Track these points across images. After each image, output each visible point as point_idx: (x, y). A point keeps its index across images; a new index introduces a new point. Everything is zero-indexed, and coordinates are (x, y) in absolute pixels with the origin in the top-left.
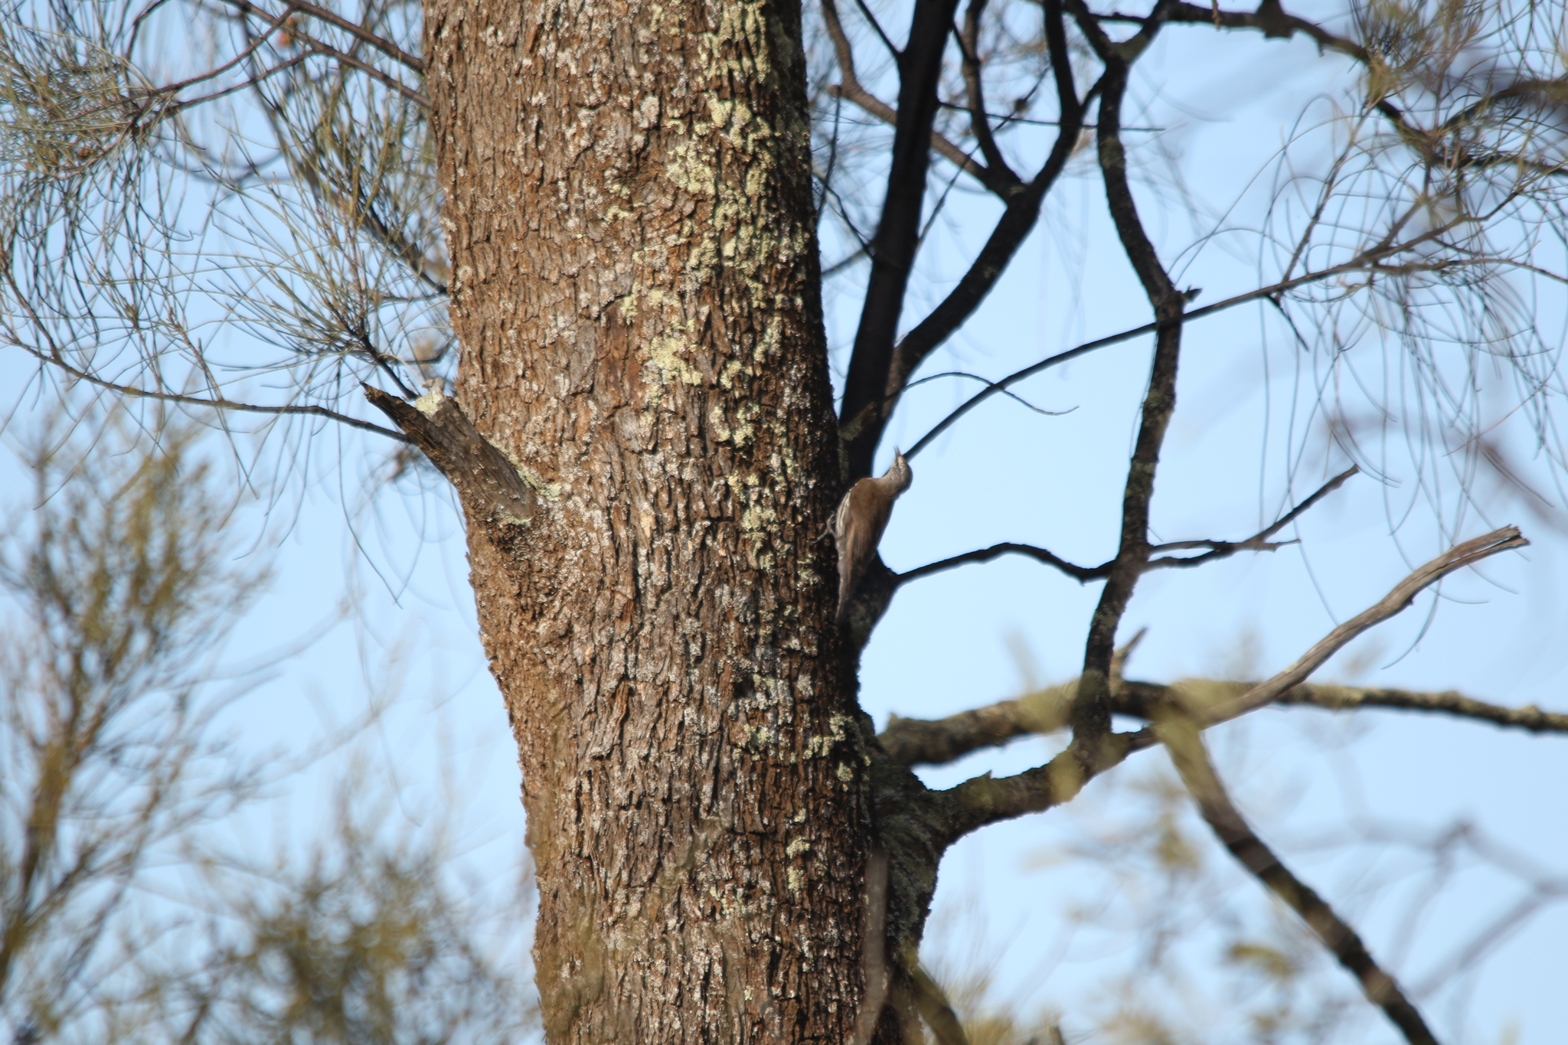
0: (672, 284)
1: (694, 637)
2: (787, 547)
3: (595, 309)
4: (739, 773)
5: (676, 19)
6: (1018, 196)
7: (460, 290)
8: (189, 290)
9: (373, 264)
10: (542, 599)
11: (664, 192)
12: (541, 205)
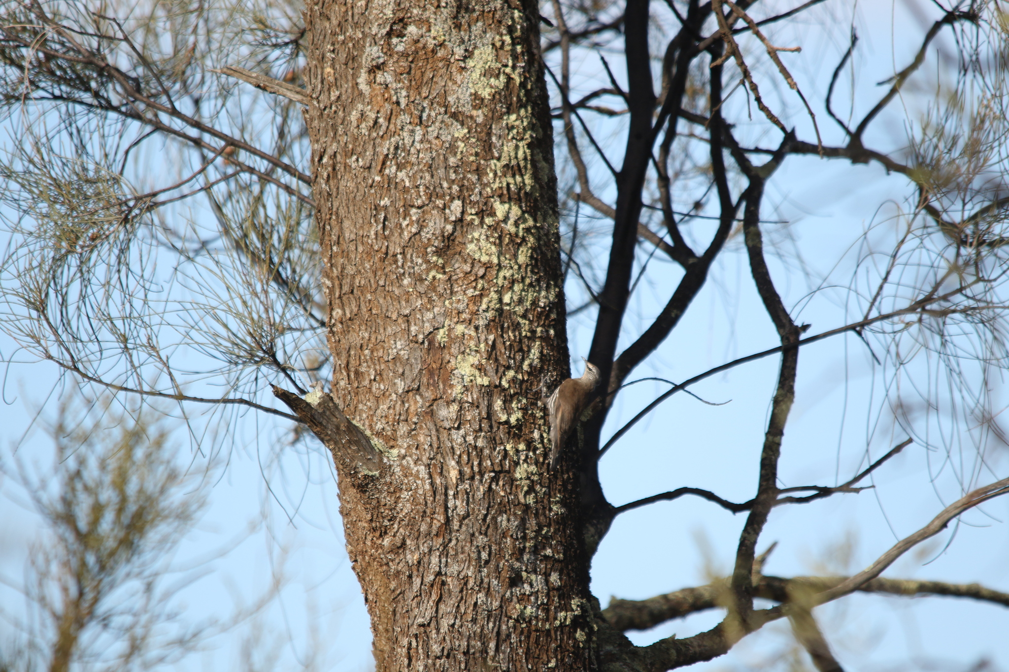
0: (470, 321)
1: (484, 548)
2: (544, 490)
3: (421, 337)
4: (513, 635)
5: (473, 151)
6: (693, 264)
7: (334, 325)
8: (161, 324)
9: (279, 307)
10: (386, 523)
11: (465, 262)
12: (386, 270)
